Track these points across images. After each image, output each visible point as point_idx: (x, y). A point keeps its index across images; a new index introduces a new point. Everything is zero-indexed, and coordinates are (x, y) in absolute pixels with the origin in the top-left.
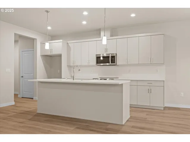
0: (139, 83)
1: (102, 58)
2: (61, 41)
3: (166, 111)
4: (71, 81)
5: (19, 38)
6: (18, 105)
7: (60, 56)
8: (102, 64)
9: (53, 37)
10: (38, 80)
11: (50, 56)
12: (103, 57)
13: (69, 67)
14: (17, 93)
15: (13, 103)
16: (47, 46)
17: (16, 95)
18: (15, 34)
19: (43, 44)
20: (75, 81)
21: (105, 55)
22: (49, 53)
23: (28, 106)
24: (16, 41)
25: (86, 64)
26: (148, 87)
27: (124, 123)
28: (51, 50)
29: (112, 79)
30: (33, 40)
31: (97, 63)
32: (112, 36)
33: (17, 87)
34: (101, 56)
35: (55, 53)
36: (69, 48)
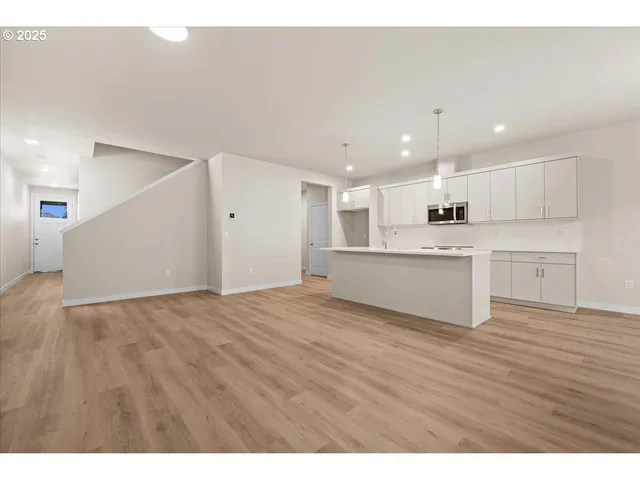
0: (515, 258)
1: (441, 212)
2: (368, 186)
3: (580, 316)
4: (381, 249)
5: (307, 187)
6: (307, 284)
7: (366, 211)
8: (442, 222)
9: (356, 181)
10: (334, 248)
11: (352, 213)
12: (444, 209)
13: (382, 228)
14: (305, 268)
15: (300, 282)
16: (346, 197)
17: (303, 271)
18: (302, 182)
19: (340, 193)
20: (388, 250)
21: (447, 206)
22: (349, 208)
23: (318, 287)
24: (303, 192)
25: (410, 223)
26: (538, 266)
27: (474, 326)
28: (352, 202)
29: (459, 248)
30: (326, 189)
31: (430, 220)
32: (457, 170)
33: (305, 262)
34: (440, 207)
35: (358, 206)
36: (380, 197)
